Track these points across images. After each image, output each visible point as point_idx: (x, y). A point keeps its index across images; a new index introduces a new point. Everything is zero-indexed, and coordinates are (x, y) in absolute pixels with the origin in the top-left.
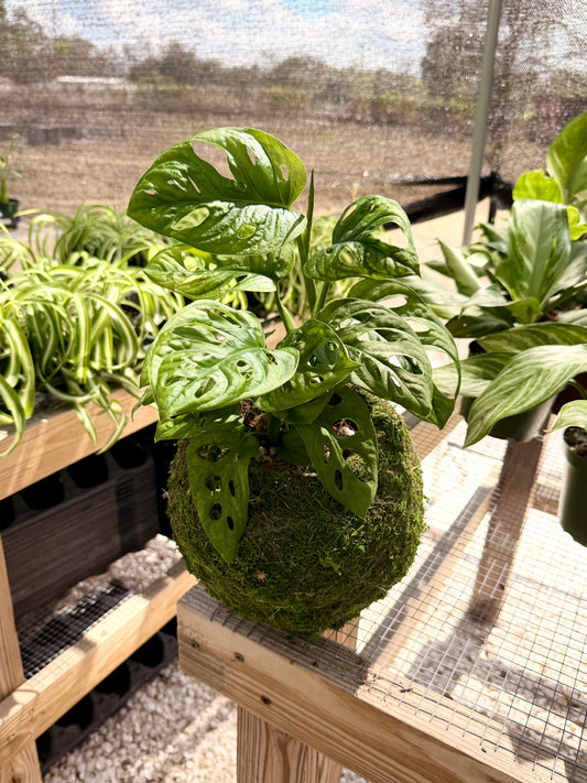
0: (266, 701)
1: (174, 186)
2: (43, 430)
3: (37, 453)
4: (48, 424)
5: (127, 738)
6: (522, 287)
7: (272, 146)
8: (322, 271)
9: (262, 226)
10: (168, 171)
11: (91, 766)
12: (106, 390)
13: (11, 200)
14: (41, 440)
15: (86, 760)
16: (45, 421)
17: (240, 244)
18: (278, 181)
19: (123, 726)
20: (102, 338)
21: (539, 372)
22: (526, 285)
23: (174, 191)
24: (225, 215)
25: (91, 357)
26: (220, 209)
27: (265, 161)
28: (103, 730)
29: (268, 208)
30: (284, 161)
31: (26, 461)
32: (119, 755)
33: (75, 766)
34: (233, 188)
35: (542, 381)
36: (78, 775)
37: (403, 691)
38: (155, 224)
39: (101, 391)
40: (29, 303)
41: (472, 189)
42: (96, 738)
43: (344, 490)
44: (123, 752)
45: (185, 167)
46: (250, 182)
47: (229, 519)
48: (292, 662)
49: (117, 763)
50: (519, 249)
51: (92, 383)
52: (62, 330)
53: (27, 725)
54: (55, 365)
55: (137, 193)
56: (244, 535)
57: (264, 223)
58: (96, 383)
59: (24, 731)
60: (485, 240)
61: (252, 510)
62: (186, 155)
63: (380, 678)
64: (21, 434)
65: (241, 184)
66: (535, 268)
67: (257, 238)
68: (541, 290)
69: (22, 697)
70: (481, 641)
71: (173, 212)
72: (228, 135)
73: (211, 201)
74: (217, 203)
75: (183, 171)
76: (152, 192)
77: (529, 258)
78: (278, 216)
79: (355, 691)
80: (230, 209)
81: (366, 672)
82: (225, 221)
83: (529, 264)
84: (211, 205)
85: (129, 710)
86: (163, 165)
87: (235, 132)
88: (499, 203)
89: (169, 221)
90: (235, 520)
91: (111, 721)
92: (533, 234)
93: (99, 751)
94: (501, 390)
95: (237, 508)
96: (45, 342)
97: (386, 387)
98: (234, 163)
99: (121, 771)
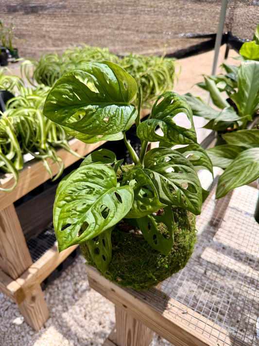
0: (125, 306)
1: (66, 98)
2: (29, 171)
3: (27, 181)
4: (31, 169)
5: (76, 274)
6: (243, 105)
7: (118, 70)
8: (146, 135)
9: (114, 118)
10: (62, 90)
11: (63, 285)
12: (54, 151)
13: (15, 49)
14: (29, 175)
15: (61, 283)
16: (29, 167)
17: (102, 129)
18: (122, 90)
19: (74, 269)
20: (51, 129)
21: (252, 163)
22: (245, 104)
23: (66, 101)
24: (94, 113)
25: (47, 137)
26: (91, 110)
27: (114, 80)
28: (67, 271)
29: (117, 107)
30: (125, 79)
31: (23, 185)
32: (73, 281)
33: (57, 285)
34: (98, 97)
35: (253, 169)
36: (58, 288)
37: (183, 313)
38: (57, 120)
39: (53, 153)
40: (18, 116)
41: (218, 40)
42: (64, 274)
43: (158, 244)
44: (75, 279)
45: (71, 87)
46: (107, 93)
47: (103, 256)
48: (135, 297)
49: (73, 283)
50: (243, 87)
51: (48, 149)
52: (33, 127)
53: (36, 280)
54: (31, 143)
55: (47, 102)
56: (111, 262)
57: (115, 116)
58: (50, 149)
59: (34, 283)
60: (225, 73)
61: (113, 252)
62: (71, 79)
63: (174, 306)
64: (17, 181)
65: (101, 94)
66: (249, 95)
67: (111, 125)
68: (252, 106)
69: (32, 271)
70: (214, 234)
71: (66, 113)
72: (94, 66)
73: (86, 105)
74: (90, 107)
75: (70, 90)
76: (55, 102)
77: (247, 91)
78: (122, 111)
79: (162, 313)
80: (97, 109)
81: (167, 303)
82: (94, 116)
83: (247, 94)
84: (86, 108)
85: (76, 263)
86: (59, 86)
87: (97, 64)
88: (230, 47)
89: (64, 118)
90: (106, 257)
91: (69, 267)
92: (249, 79)
93: (65, 279)
94: (233, 171)
95: (107, 252)
96: (26, 133)
97: (179, 201)
98: (97, 83)
99: (74, 286)
